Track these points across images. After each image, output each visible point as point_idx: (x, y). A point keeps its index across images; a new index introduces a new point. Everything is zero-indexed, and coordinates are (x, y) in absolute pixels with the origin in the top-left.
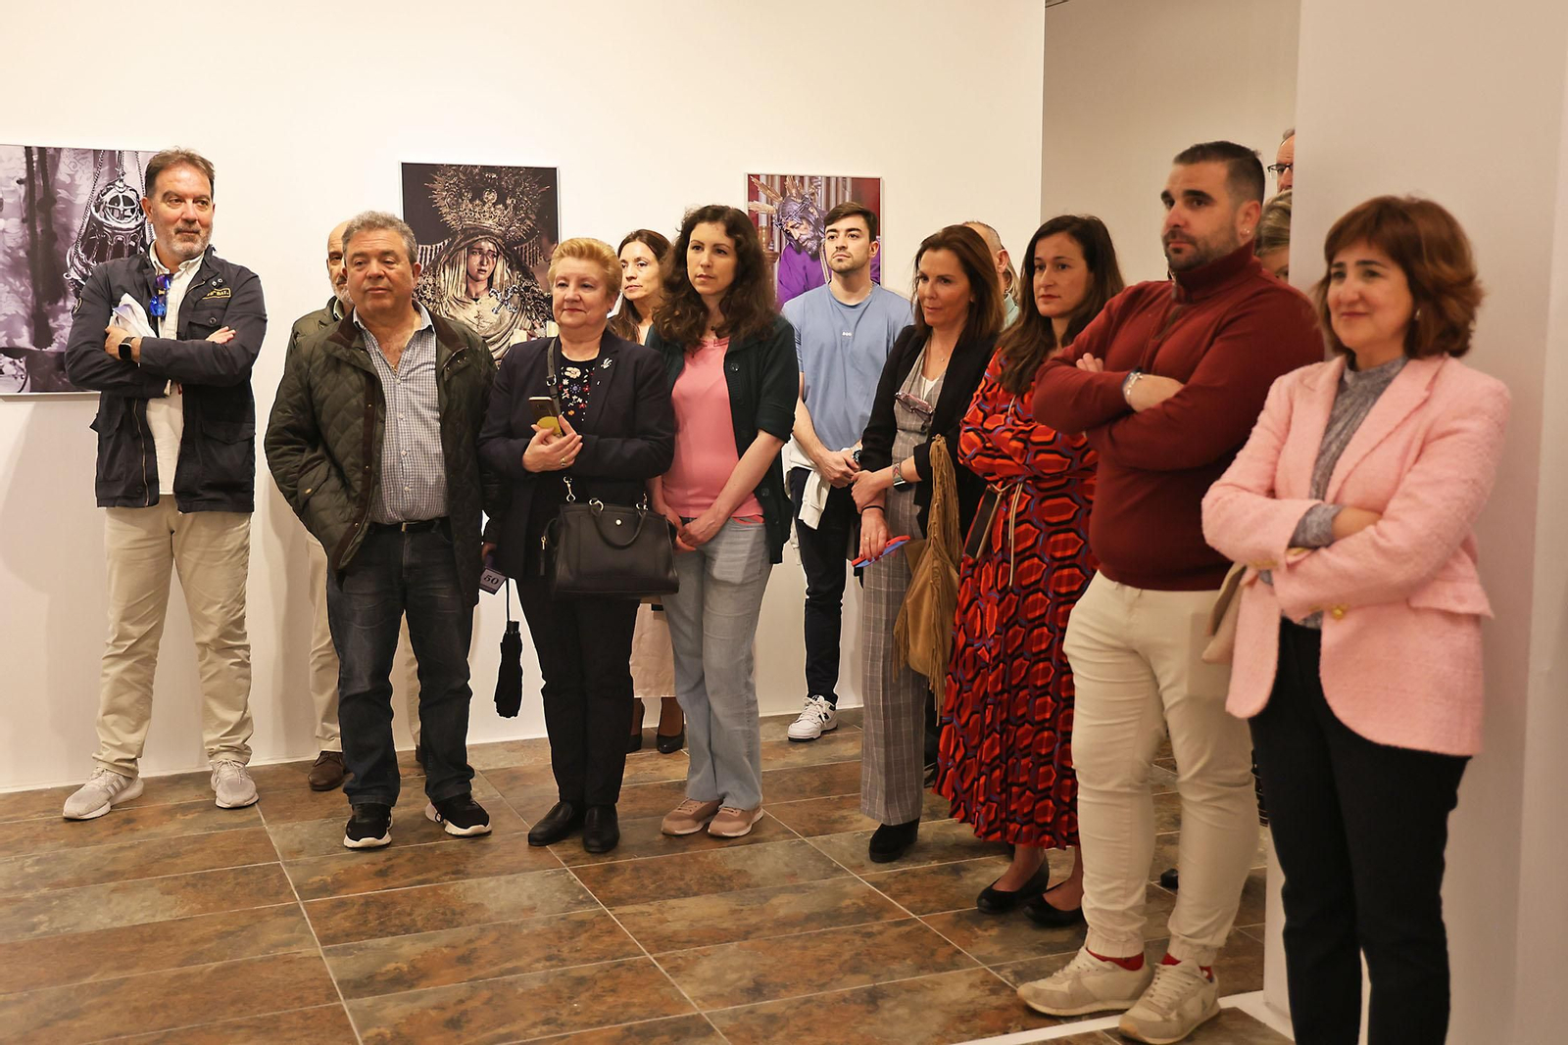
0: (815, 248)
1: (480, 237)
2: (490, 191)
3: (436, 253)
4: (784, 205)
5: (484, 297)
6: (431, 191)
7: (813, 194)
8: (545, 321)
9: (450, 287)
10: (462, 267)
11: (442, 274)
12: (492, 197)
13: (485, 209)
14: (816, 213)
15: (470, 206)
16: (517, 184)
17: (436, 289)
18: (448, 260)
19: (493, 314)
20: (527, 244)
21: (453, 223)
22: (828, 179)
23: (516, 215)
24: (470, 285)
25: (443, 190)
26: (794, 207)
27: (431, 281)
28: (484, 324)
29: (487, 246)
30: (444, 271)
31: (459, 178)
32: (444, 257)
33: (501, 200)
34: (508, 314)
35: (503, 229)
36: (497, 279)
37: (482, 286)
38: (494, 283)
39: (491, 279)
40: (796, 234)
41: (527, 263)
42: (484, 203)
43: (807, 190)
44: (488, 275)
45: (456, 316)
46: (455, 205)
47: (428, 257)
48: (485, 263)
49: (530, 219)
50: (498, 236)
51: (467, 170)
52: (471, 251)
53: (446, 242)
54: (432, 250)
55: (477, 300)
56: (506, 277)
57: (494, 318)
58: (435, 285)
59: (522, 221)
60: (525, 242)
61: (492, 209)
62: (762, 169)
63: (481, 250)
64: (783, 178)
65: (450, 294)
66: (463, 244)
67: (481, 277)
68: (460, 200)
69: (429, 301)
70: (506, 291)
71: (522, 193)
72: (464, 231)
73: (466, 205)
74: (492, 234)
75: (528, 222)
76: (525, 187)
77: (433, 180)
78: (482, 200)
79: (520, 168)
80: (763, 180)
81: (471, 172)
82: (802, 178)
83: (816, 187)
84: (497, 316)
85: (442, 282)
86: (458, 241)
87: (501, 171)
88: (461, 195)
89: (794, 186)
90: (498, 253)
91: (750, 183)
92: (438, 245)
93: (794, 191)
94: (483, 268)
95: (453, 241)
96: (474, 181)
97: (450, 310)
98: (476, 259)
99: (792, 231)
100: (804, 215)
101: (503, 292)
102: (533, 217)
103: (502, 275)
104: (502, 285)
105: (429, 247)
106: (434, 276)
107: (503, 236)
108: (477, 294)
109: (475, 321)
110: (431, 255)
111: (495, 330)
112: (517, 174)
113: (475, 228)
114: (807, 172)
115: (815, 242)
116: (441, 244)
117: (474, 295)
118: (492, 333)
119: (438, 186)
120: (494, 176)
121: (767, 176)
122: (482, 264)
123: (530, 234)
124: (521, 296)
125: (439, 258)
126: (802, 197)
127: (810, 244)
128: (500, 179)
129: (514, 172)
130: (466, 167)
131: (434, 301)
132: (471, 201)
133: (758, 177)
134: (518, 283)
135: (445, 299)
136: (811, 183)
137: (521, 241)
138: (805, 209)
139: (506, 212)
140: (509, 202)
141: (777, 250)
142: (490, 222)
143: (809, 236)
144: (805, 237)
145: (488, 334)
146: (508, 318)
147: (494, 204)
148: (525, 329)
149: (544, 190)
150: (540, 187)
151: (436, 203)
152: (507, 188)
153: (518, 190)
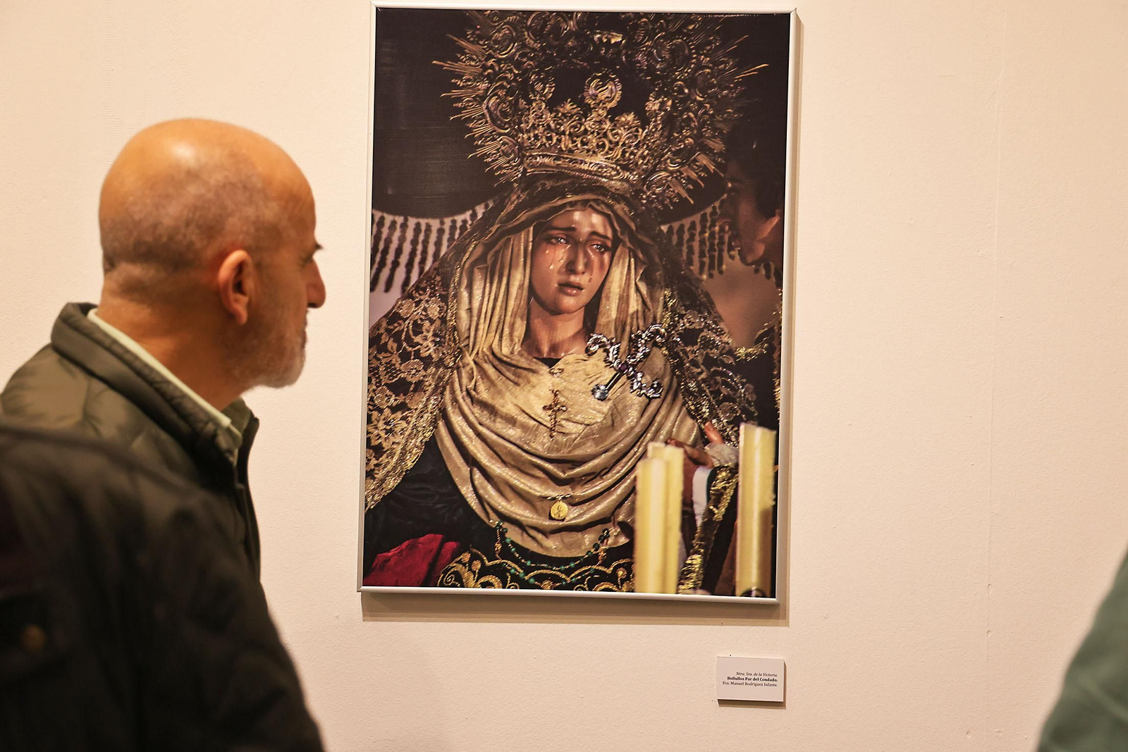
1: (570, 198)
2: (605, 80)
3: (451, 239)
5: (571, 358)
6: (446, 80)
8: (735, 423)
9: (483, 326)
10: (518, 278)
11: (465, 294)
12: (611, 92)
13: (589, 124)
15: (548, 117)
16: (679, 58)
17: (446, 331)
18: (482, 258)
19: (593, 401)
20: (697, 218)
21: (502, 161)
23: (670, 140)
24: (537, 323)
25: (479, 77)
27: (434, 311)
28: (570, 427)
29: (590, 222)
30: (470, 287)
31: (524, 46)
32: (474, 250)
33: (632, 101)
34: (635, 401)
35: (633, 177)
36: (611, 310)
37: (569, 327)
38: (602, 320)
39: (592, 310)
41: (695, 267)
42: (587, 110)
44: (585, 297)
45: (497, 403)
46: (510, 117)
47: (431, 249)
48: (580, 267)
49: (706, 150)
50: (618, 197)
51: (546, 23)
52: (545, 234)
53: (480, 211)
54: (441, 231)
55: (551, 362)
56: (634, 305)
57: (596, 412)
58: (443, 320)
59: (686, 156)
60: (691, 211)
61: (607, 126)
63: (570, 234)
65: (482, 346)
66: (523, 217)
67: (569, 302)
68: (522, 103)
69: (427, 362)
70: (633, 343)
71: (691, 82)
72: (528, 182)
73: (538, 114)
74: (602, 190)
75: (703, 160)
76: (700, 66)
77: (454, 53)
78: (580, 103)
79: (686, 18)
81: (556, 29)
84: (606, 407)
85: (463, 314)
86: (510, 208)
88: (524, 89)
90: (617, 241)
92: (459, 219)
94: (573, 279)
95: (500, 207)
96: (562, 50)
97: (481, 387)
98: (557, 256)
101: (624, 345)
102: (717, 146)
103: (624, 300)
104: (621, 325)
105: (435, 224)
106: (444, 298)
107: (631, 197)
108: (554, 348)
109: (546, 417)
110: (438, 244)
111: (597, 442)
112: (679, 32)
113: (558, 175)
116: (467, 215)
117: (545, 349)
118: (589, 449)
119: (467, 67)
120: (617, 38)
122: (570, 268)
123: (706, 191)
124: (673, 355)
125: (459, 250)
128: (632, 45)
129: (673, 27)
130: (543, 16)
131: (440, 364)
132: (552, 105)
134: (668, 321)
135: (469, 359)
137: (682, 209)
139: (642, 134)
140: (653, 105)
142: (600, 159)
145: (579, 452)
146: (633, 414)
147: (614, 114)
148: (679, 444)
149: (751, 72)
150: (741, 66)
151: (459, 110)
152: (651, 70)
153: (680, 76)
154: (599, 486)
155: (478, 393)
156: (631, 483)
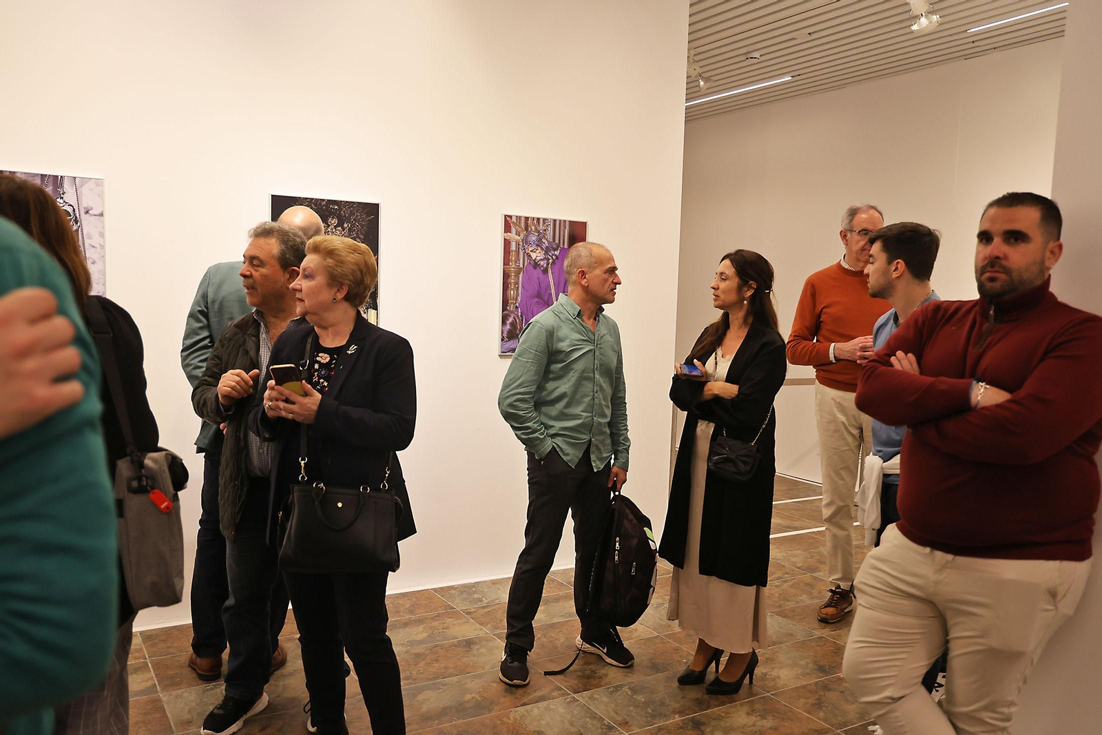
0: (545, 266)
2: (333, 218)
4: (527, 236)
7: (545, 230)
8: (367, 309)
12: (334, 221)
13: (329, 230)
14: (546, 243)
16: (352, 214)
22: (555, 221)
26: (533, 238)
33: (340, 224)
40: (534, 255)
42: (328, 226)
43: (541, 227)
51: (317, 202)
61: (334, 230)
62: (516, 211)
64: (527, 219)
71: (355, 220)
76: (357, 216)
78: (327, 224)
79: (354, 203)
80: (514, 219)
81: (320, 203)
82: (538, 219)
83: (547, 226)
87: (341, 204)
89: (534, 224)
91: (506, 221)
93: (533, 228)
96: (322, 209)
99: (531, 254)
100: (539, 244)
112: (352, 207)
114: (542, 216)
115: (546, 262)
120: (336, 207)
121: (517, 217)
126: (539, 232)
127: (542, 263)
128: (340, 209)
129: (351, 205)
130: (317, 200)
133: (511, 217)
136: (544, 223)
138: (540, 240)
139: (343, 233)
140: (345, 225)
141: (521, 266)
143: (542, 258)
144: (539, 258)
147: (335, 227)
149: (370, 218)
150: (367, 216)
152: (345, 216)
153: (352, 218)
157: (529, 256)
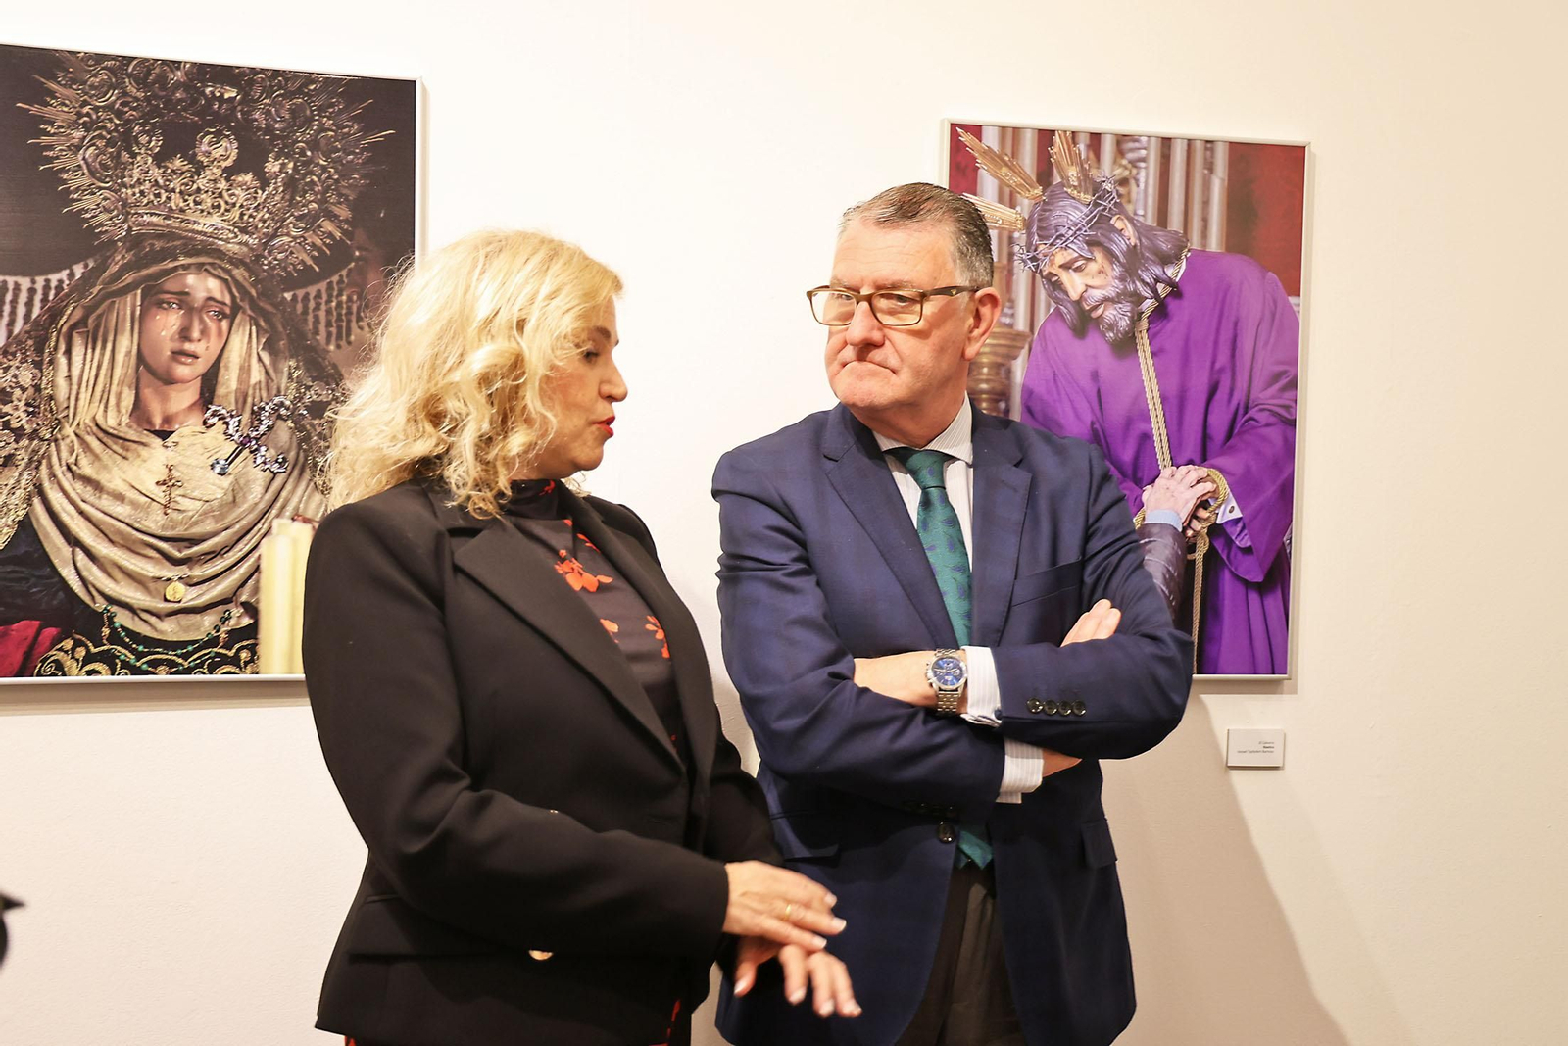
0: (1124, 323)
1: (183, 260)
2: (219, 136)
3: (45, 300)
4: (1044, 207)
5: (188, 430)
6: (35, 125)
7: (1124, 182)
9: (85, 396)
10: (126, 344)
11: (62, 360)
12: (227, 150)
13: (201, 183)
14: (1129, 231)
15: (156, 173)
16: (299, 119)
17: (40, 401)
18: (82, 322)
19: (212, 476)
20: (323, 286)
21: (103, 217)
22: (1166, 142)
23: (292, 204)
24: (148, 393)
25: (74, 125)
26: (1073, 213)
27: (26, 377)
28: (185, 503)
29: (204, 286)
30: (68, 352)
31: (125, 94)
32: (71, 314)
33: (250, 160)
34: (259, 477)
35: (252, 241)
36: (229, 382)
37: (184, 397)
38: (221, 391)
39: (209, 382)
40: (1074, 284)
41: (322, 338)
42: (199, 168)
43: (1108, 169)
44: (202, 366)
45: (103, 478)
46: (112, 170)
47: (21, 310)
48: (196, 334)
49: (332, 216)
50: (237, 261)
51: (150, 73)
52: (154, 297)
53: (79, 270)
54: (32, 291)
55: (164, 435)
56: (257, 375)
57: (216, 488)
58: (37, 388)
59: (310, 221)
60: (316, 279)
61: (223, 185)
62: (992, 111)
63: (183, 299)
64: (1046, 137)
65: (85, 416)
66: (129, 278)
67: (183, 371)
68: (125, 156)
69: (19, 433)
70: (256, 414)
71: (313, 145)
72: (134, 241)
73: (143, 168)
74: (219, 253)
75: (328, 226)
76: (322, 129)
77: (42, 96)
78: (192, 160)
79: (308, 78)
80: (991, 139)
81: (162, 79)
82: (1095, 138)
83: (1134, 163)
84: (226, 482)
85: (61, 382)
86: (114, 268)
87: (251, 83)
88: (128, 141)
89: (1075, 159)
90: (236, 309)
91: (957, 148)
92: (54, 278)
93: (1073, 172)
94: (188, 346)
95: (102, 267)
96: (169, 103)
97: (84, 461)
98: (167, 323)
99: (1066, 277)
100: (1098, 237)
101: (246, 417)
102: (344, 212)
103: (245, 370)
104: (242, 397)
105: (25, 283)
106: (38, 365)
107: (252, 262)
108: (167, 419)
109: (159, 493)
110: (30, 304)
111: (217, 519)
112: (299, 91)
113: (170, 236)
114: (1109, 122)
115: (1127, 307)
116: (63, 275)
117: (157, 421)
118: (208, 526)
119: (59, 112)
120: (231, 93)
121: (1003, 129)
122: (184, 334)
123: (332, 258)
124: (299, 428)
125: (53, 314)
126: (1096, 188)
127: (1110, 313)
128: (248, 101)
129: (293, 87)
130: (146, 64)
131: (34, 435)
132: (160, 159)
133: (976, 130)
134: (292, 393)
135: (69, 431)
136: (1120, 152)
137: (306, 277)
138: (1101, 221)
139: (261, 196)
140: (272, 166)
141: (1021, 325)
142: (215, 220)
143: (1110, 292)
144: (1096, 295)
145: (197, 530)
146: (257, 490)
147: (230, 173)
148: (307, 521)
149: (378, 137)
150: (366, 131)
151: (50, 160)
152: (269, 130)
153: (302, 138)
154: (220, 564)
155: (80, 468)
156: (253, 562)
157: (1055, 286)
